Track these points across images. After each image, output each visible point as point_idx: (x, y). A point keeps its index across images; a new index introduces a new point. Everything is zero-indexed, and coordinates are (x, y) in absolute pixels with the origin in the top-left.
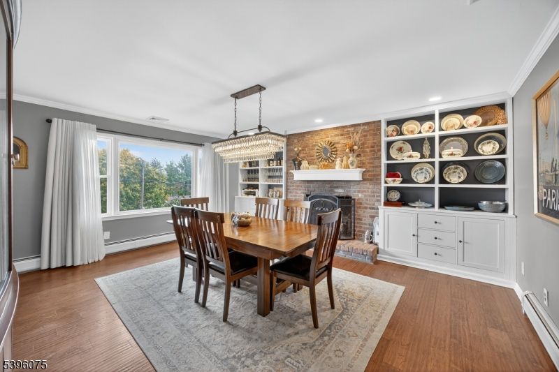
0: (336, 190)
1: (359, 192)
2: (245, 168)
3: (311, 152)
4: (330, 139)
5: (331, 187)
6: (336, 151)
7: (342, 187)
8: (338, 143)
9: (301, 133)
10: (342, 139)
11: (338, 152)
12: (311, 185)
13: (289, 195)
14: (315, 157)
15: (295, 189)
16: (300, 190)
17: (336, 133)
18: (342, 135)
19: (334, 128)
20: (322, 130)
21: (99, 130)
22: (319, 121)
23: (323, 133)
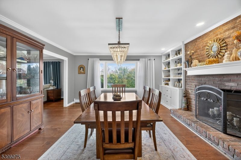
0: (227, 84)
2: (166, 69)
3: (202, 52)
4: (219, 36)
6: (227, 45)
7: (233, 81)
9: (194, 40)
10: (233, 32)
11: (229, 46)
12: (203, 79)
13: (187, 86)
14: (205, 55)
15: (191, 82)
16: (194, 82)
17: (226, 28)
18: (233, 28)
20: (211, 32)
21: (100, 60)
22: (200, 24)
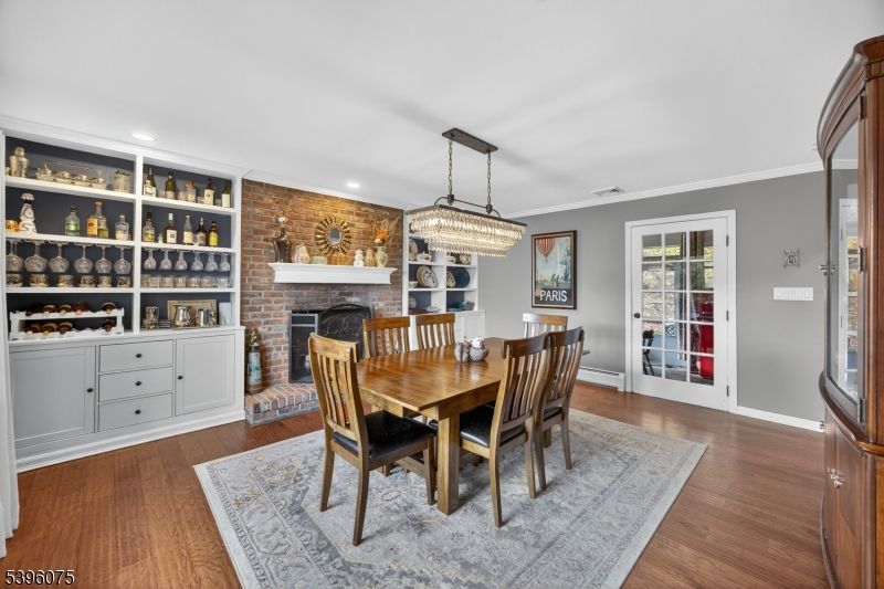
0: (349, 300)
1: (379, 300)
3: (305, 229)
4: (340, 216)
5: (341, 294)
6: (350, 237)
7: (357, 294)
8: (353, 226)
10: (358, 221)
12: (305, 293)
14: (313, 241)
16: (283, 302)
17: (350, 209)
18: (358, 215)
19: (347, 201)
20: (326, 197)
23: (328, 202)
